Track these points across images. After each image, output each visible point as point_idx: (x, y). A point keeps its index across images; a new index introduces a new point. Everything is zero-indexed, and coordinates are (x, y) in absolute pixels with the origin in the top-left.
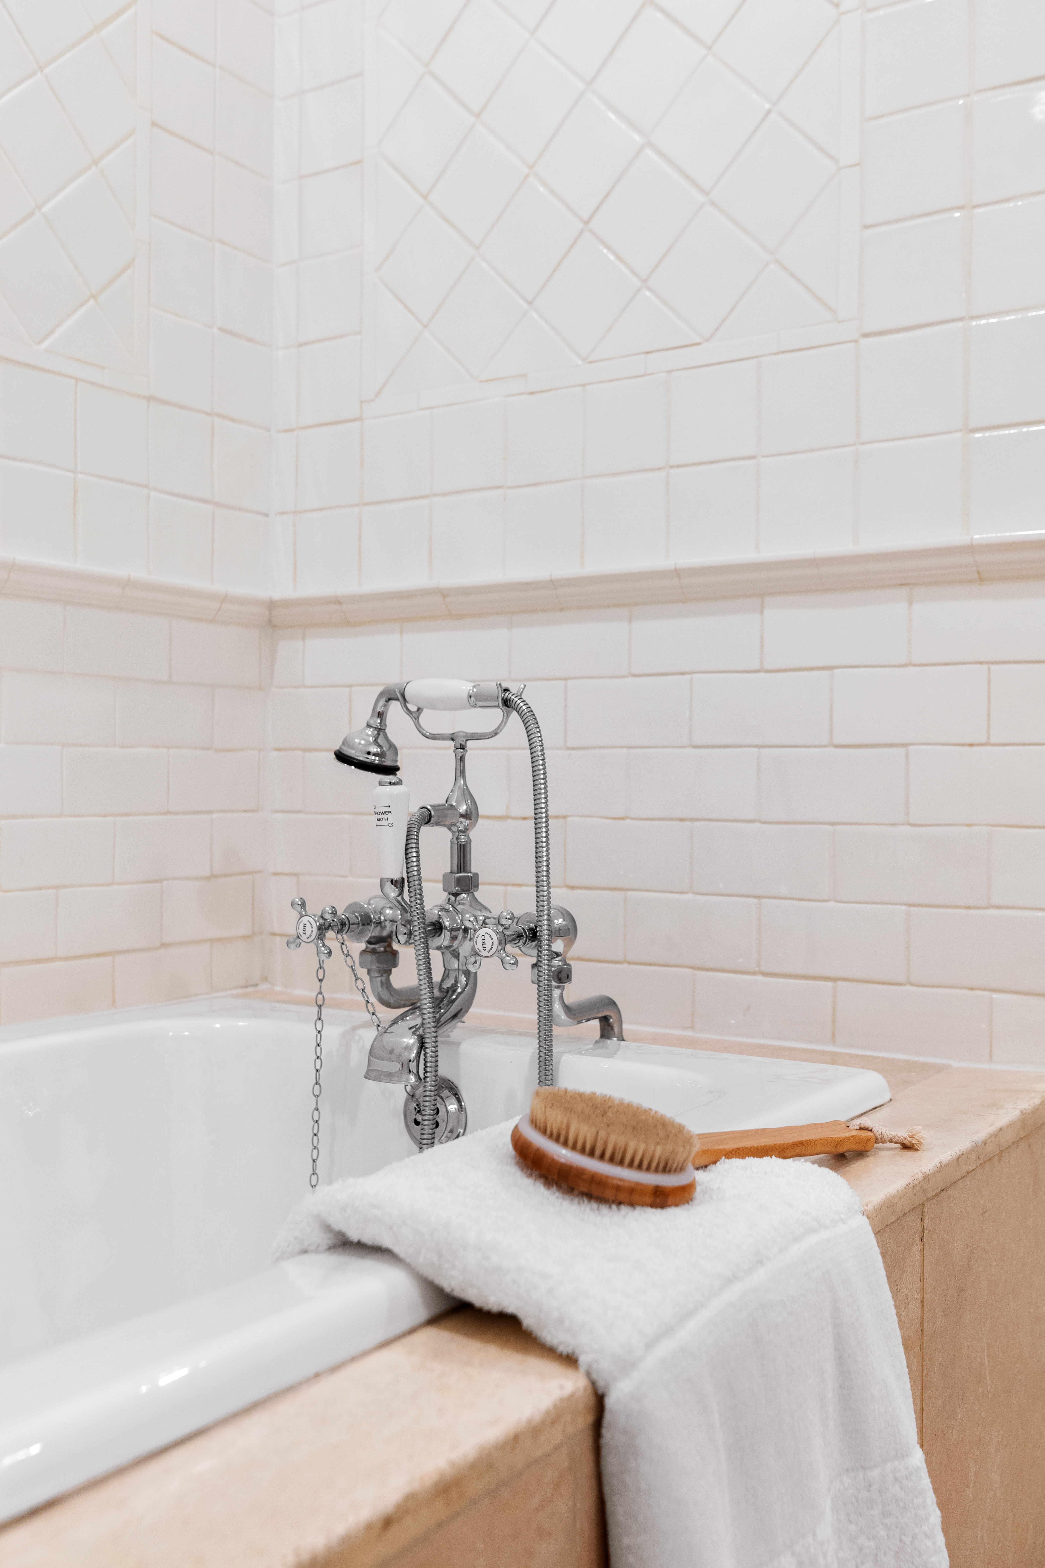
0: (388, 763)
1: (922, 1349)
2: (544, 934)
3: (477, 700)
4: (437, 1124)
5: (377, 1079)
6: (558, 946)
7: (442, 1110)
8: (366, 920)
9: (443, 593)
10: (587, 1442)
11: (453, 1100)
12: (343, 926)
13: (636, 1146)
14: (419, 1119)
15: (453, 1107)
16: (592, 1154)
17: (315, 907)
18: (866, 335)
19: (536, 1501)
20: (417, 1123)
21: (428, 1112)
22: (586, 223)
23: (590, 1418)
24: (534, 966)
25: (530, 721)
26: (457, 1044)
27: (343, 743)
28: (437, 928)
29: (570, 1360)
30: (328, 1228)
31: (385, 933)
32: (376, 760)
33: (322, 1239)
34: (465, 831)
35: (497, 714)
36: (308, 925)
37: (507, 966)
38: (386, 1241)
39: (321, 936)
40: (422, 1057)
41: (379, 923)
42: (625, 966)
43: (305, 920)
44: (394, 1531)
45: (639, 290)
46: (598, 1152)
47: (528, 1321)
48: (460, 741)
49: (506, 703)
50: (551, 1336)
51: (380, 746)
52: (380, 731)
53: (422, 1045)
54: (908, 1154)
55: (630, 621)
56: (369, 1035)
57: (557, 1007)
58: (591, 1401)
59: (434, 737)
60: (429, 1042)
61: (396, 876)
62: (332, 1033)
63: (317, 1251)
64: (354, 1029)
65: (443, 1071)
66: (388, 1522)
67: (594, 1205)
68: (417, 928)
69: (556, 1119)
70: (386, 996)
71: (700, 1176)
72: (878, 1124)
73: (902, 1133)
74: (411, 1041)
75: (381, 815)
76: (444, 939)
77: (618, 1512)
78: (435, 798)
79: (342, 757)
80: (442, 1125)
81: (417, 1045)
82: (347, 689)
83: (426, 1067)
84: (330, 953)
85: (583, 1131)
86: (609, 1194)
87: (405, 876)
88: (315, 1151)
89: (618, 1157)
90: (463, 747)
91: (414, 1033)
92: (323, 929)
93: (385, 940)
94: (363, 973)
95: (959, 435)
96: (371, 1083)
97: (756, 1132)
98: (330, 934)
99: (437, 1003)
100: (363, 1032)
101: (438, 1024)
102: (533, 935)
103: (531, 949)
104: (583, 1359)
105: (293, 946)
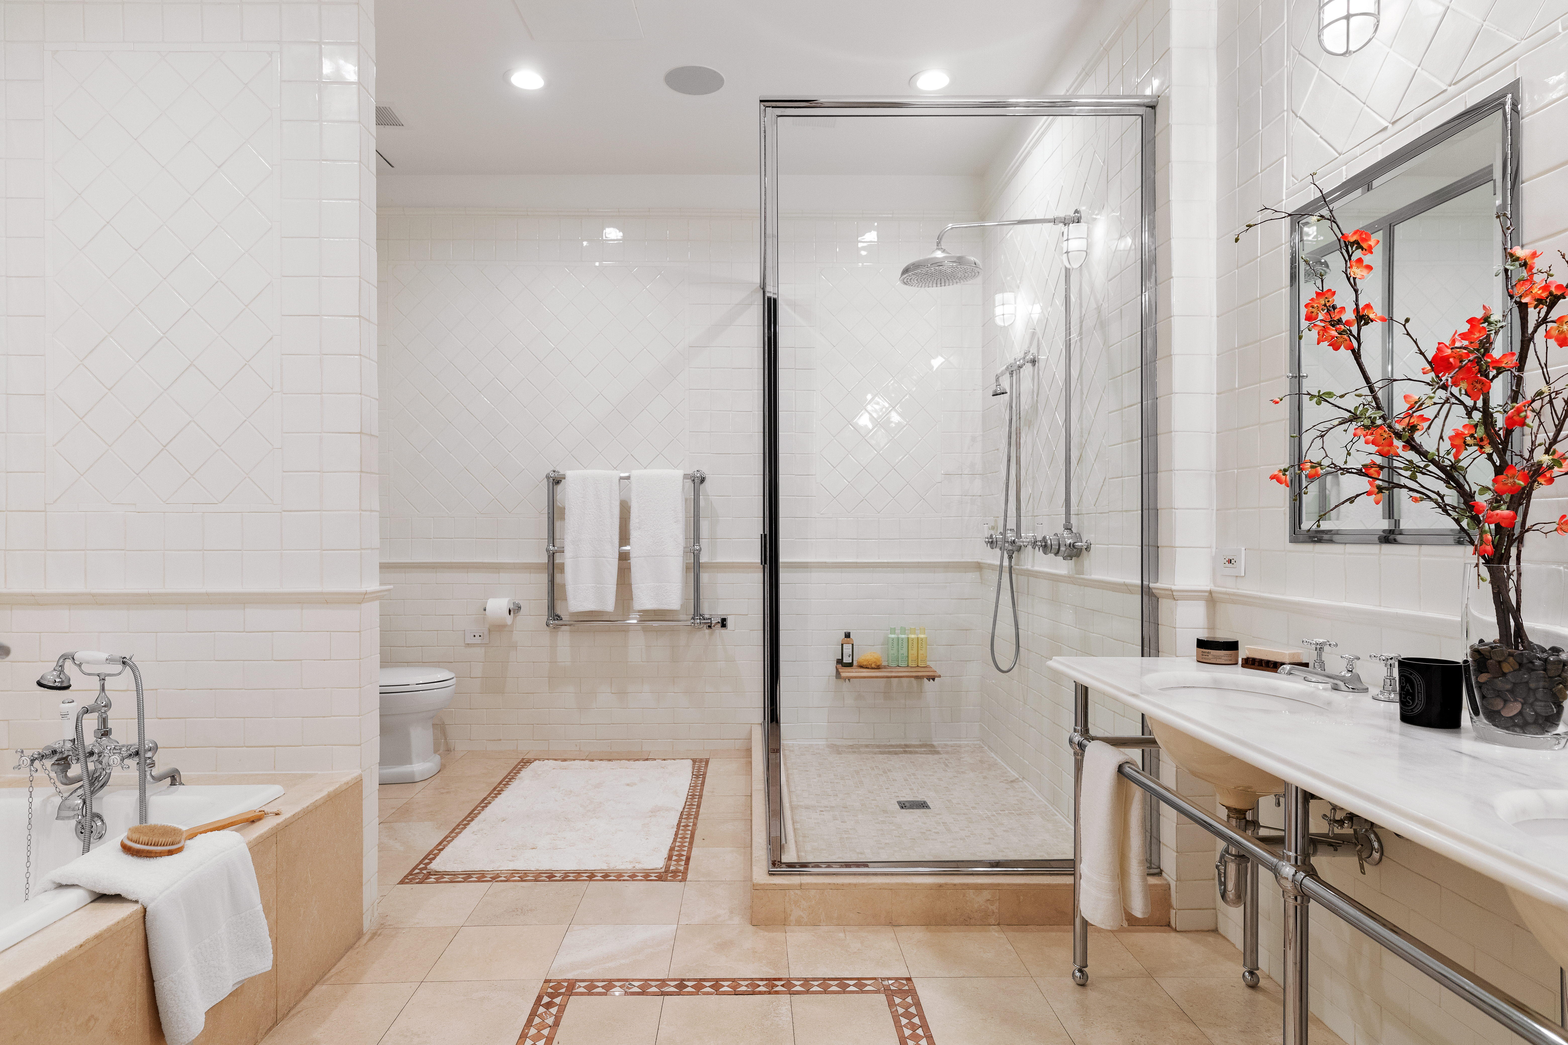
0: (65, 685)
1: (276, 877)
2: (141, 753)
3: (109, 660)
4: (92, 832)
5: (62, 819)
6: (149, 754)
7: (94, 826)
8: (54, 752)
9: (93, 595)
10: (141, 920)
11: (99, 821)
12: (42, 757)
13: (162, 840)
14: (83, 831)
15: (99, 823)
16: (147, 844)
17: (28, 753)
18: (284, 511)
19: (124, 937)
20: (82, 833)
21: (87, 829)
22: (165, 447)
23: (143, 914)
24: (138, 763)
25: (134, 669)
26: (101, 798)
27: (41, 678)
28: (92, 754)
29: (137, 902)
30: (54, 883)
31: (64, 756)
32: (59, 685)
33: (54, 886)
34: (105, 712)
35: (119, 667)
36: (25, 760)
37: (124, 769)
38: (76, 883)
39: (32, 764)
40: (85, 807)
41: (62, 752)
42: (186, 748)
43: (23, 758)
44: (82, 948)
45: (190, 478)
46: (149, 844)
47: (123, 895)
48: (102, 677)
49: (124, 663)
50: (130, 897)
51: (61, 678)
52: (62, 671)
53: (84, 803)
54: (277, 816)
55: (187, 610)
56: (58, 800)
57: (149, 777)
58: (143, 910)
59: (89, 674)
60: (88, 802)
61: (72, 738)
62: (37, 801)
63: (50, 890)
64: (48, 798)
65: (94, 810)
66: (81, 946)
67: (148, 859)
68: (81, 756)
69: (135, 836)
70: (64, 781)
71: (188, 842)
72: (266, 809)
73: (275, 810)
74: (79, 802)
75: (64, 716)
76: (95, 757)
77: (150, 936)
78: (89, 702)
79: (40, 684)
80: (94, 832)
81: (82, 803)
82: (39, 634)
83: (86, 811)
84: (37, 770)
85: (145, 839)
86: (153, 855)
87: (76, 737)
88: (29, 853)
89: (156, 844)
90: (104, 679)
91: (80, 798)
92: (33, 761)
93: (66, 758)
94: (53, 775)
95: (319, 551)
96: (60, 822)
97: (215, 822)
98: (37, 763)
99: (92, 784)
100: (53, 799)
101: (92, 793)
102: (137, 753)
103: (137, 759)
104: (140, 901)
105: (17, 770)
